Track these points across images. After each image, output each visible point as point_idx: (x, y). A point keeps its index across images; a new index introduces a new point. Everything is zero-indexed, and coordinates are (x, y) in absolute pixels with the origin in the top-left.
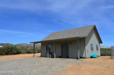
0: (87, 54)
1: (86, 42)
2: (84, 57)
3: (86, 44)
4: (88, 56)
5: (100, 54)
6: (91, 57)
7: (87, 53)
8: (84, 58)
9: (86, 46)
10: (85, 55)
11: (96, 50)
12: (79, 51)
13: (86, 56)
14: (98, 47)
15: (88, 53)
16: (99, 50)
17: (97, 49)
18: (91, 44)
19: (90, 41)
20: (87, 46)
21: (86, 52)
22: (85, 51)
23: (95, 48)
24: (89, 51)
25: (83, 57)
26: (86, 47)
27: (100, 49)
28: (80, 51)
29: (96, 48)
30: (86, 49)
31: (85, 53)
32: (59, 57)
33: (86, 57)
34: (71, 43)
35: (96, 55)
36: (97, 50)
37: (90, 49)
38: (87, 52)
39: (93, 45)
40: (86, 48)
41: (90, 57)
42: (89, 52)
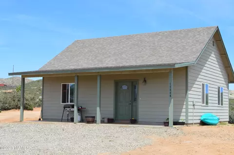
0: (191, 114)
1: (189, 78)
2: (184, 121)
3: (189, 85)
4: (195, 118)
5: (228, 117)
6: (203, 123)
7: (191, 111)
8: (183, 124)
9: (191, 90)
10: (187, 116)
11: (217, 102)
12: (172, 104)
13: (189, 118)
14: (222, 94)
15: (195, 111)
16: (224, 103)
17: (220, 101)
18: (203, 85)
19: (200, 76)
20: (193, 89)
21: (189, 107)
22: (187, 105)
23: (213, 97)
24: (196, 104)
25: (180, 121)
26: (189, 92)
27: (228, 100)
28: (174, 104)
29: (217, 96)
30: (189, 99)
31: (187, 109)
32: (106, 120)
33: (190, 122)
34: (145, 81)
35: (216, 118)
36: (219, 104)
37: (201, 100)
38: (192, 107)
39: (209, 88)
40: (189, 96)
41: (199, 121)
42: (196, 107)
